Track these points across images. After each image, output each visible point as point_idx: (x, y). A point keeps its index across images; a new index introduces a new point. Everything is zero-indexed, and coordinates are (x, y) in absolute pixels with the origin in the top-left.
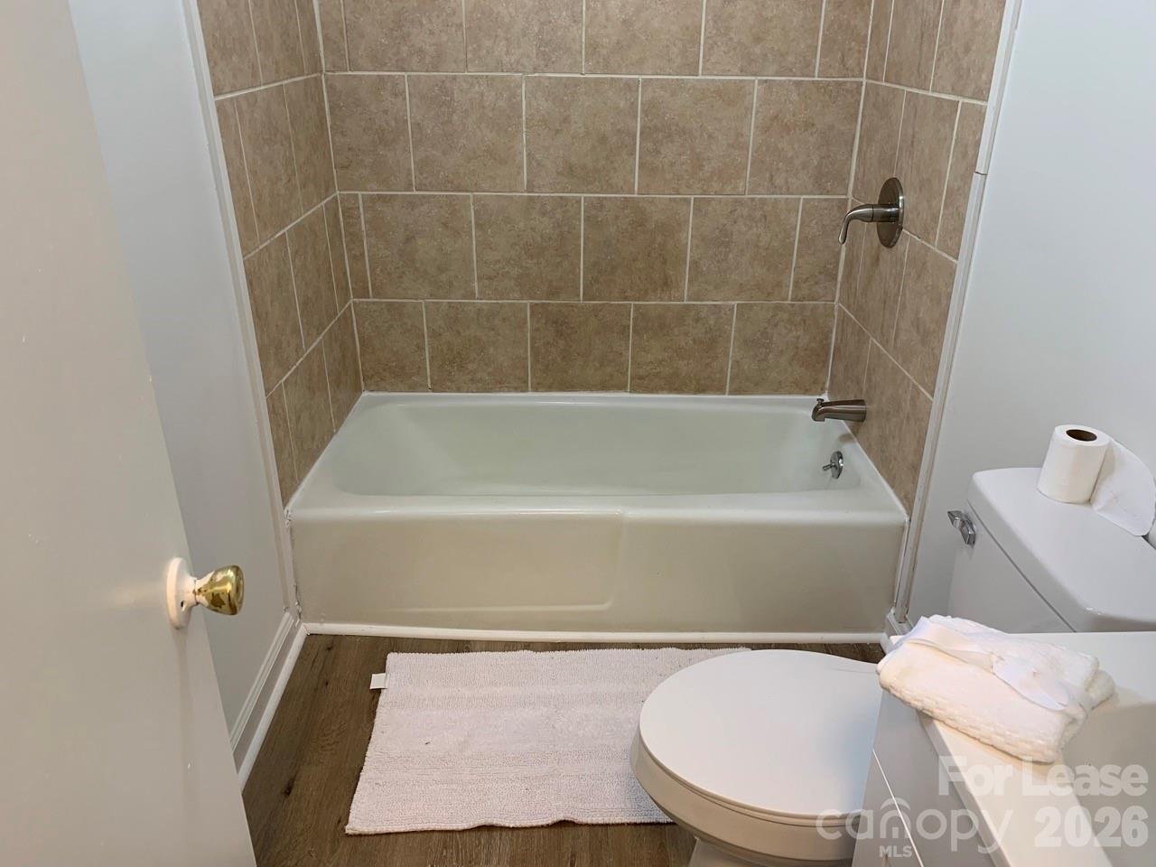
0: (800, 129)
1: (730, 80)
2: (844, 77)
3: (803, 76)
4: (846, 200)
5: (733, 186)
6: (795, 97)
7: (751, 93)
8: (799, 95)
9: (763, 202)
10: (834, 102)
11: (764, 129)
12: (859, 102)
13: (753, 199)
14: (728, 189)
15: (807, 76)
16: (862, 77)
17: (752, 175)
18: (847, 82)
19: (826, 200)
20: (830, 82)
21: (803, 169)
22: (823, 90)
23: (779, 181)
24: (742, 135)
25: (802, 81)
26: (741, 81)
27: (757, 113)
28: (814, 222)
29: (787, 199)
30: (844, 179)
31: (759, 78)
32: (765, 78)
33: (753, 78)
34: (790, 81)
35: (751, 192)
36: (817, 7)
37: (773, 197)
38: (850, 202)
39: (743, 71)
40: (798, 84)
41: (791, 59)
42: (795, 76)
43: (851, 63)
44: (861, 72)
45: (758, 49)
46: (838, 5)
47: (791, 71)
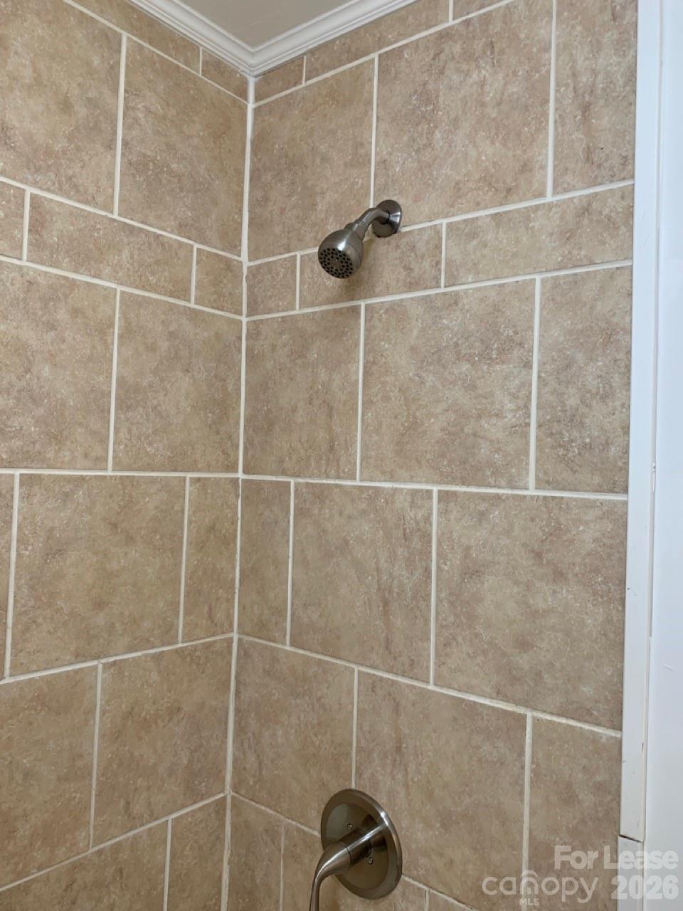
0: (163, 721)
1: (59, 674)
2: (213, 635)
3: (163, 645)
4: (224, 799)
5: (68, 845)
6: (155, 677)
7: (93, 688)
8: (159, 672)
9: (117, 848)
10: (203, 672)
11: (115, 736)
12: (230, 664)
13: (100, 852)
14: (61, 851)
15: (169, 644)
16: (233, 631)
17: (99, 812)
18: (215, 642)
19: (201, 809)
20: (196, 646)
21: (170, 775)
22: (188, 659)
23: (137, 808)
24: (81, 756)
25: (163, 652)
26: (76, 672)
27: (103, 713)
28: (188, 848)
29: (150, 829)
30: (220, 771)
31: (104, 661)
32: (112, 659)
33: (94, 663)
34: (146, 655)
35: (100, 840)
36: (176, 551)
37: (131, 834)
38: (229, 800)
39: (79, 656)
40: (158, 658)
41: (147, 624)
42: (153, 648)
43: (219, 616)
44: (231, 625)
45: (101, 619)
46: (199, 545)
47: (148, 641)
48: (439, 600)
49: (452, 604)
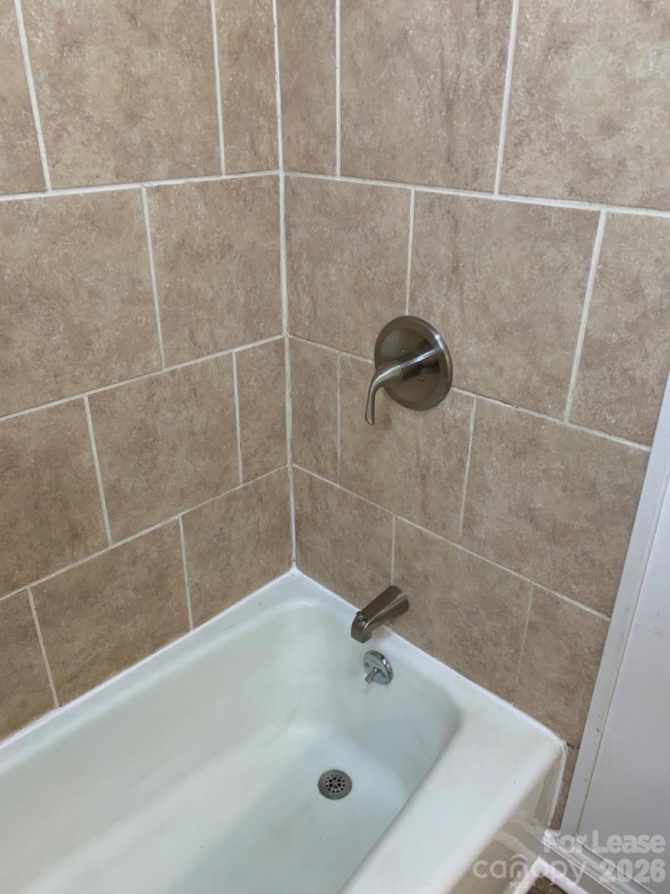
0: (216, 257)
1: (103, 194)
2: (258, 171)
3: (206, 175)
4: (282, 340)
5: (142, 361)
6: (201, 208)
7: (141, 212)
8: (206, 205)
9: (188, 371)
10: (251, 211)
11: (169, 266)
12: (278, 205)
13: (173, 373)
14: (137, 368)
15: (212, 174)
16: (278, 168)
17: (167, 337)
18: (260, 178)
19: (261, 347)
20: (241, 180)
21: (229, 312)
22: (234, 193)
23: (202, 338)
24: (140, 281)
25: (206, 183)
26: (121, 193)
27: (155, 241)
28: (253, 380)
29: (216, 359)
30: (277, 314)
31: (147, 184)
32: (155, 184)
33: (137, 186)
34: (191, 184)
35: (170, 362)
36: (207, 60)
37: (200, 360)
38: (287, 342)
39: (120, 176)
40: (203, 187)
41: (186, 148)
42: (196, 176)
43: (263, 148)
44: (276, 162)
45: (135, 136)
46: (234, 57)
47: (189, 167)
48: (514, 89)
49: (529, 92)
